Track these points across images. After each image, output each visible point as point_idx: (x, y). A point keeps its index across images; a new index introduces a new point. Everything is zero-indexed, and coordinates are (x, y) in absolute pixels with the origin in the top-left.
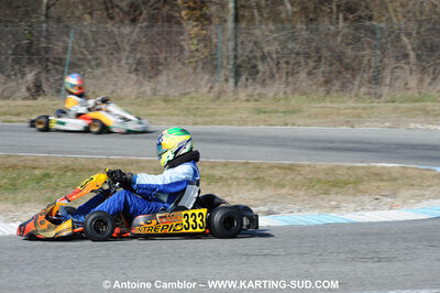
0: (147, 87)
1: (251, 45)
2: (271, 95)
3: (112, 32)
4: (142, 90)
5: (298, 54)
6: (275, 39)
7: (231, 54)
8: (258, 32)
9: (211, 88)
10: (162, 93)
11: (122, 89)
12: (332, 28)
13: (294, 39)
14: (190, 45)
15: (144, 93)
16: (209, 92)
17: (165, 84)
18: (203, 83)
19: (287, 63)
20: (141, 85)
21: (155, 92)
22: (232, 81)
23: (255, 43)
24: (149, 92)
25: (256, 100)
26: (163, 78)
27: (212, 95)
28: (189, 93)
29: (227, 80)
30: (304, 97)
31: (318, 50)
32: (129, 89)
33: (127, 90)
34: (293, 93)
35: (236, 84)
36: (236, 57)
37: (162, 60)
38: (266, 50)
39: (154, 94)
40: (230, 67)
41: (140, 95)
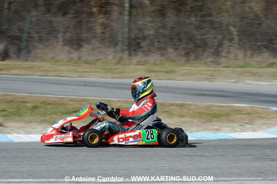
0: (75, 55)
8: (140, 22)
9: (115, 56)
10: (84, 59)
11: (58, 56)
15: (73, 58)
16: (114, 59)
18: (109, 53)
19: (159, 42)
20: (71, 54)
21: (79, 58)
22: (126, 52)
23: (139, 30)
24: (76, 58)
25: (143, 65)
26: (84, 49)
29: (123, 52)
31: (178, 34)
32: (63, 56)
36: (129, 38)
39: (79, 60)
41: (70, 60)
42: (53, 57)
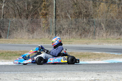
0: (31, 36)
1: (60, 26)
2: (65, 38)
3: (21, 22)
4: (29, 37)
5: (72, 28)
6: (66, 24)
7: (54, 27)
8: (62, 22)
9: (49, 36)
10: (35, 38)
11: (24, 37)
12: (82, 21)
13: (72, 24)
14: (43, 26)
15: (30, 38)
16: (48, 37)
17: (36, 35)
18: (46, 35)
19: (70, 31)
20: (29, 36)
22: (54, 35)
23: (61, 25)
24: (31, 38)
27: (49, 38)
28: (42, 38)
29: (53, 35)
30: (74, 39)
31: (78, 27)
32: (26, 37)
33: (25, 37)
34: (71, 38)
35: (55, 35)
36: (55, 28)
37: (35, 29)
38: (64, 27)
39: (33, 38)
40: (54, 31)
41: (29, 38)
42: (21, 37)
